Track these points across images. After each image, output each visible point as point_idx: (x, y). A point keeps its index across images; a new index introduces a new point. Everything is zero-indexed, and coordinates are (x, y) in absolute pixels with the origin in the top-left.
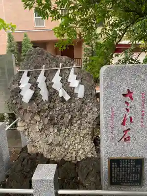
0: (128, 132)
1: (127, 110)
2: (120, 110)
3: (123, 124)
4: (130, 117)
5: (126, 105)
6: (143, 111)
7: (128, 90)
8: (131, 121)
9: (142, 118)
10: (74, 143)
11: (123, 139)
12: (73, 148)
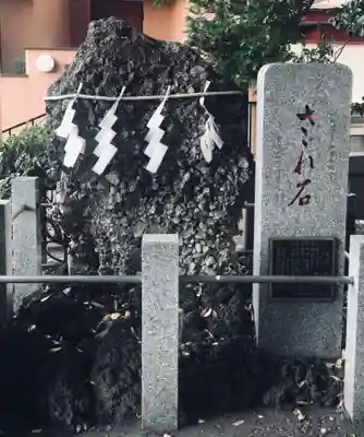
0: (306, 187)
1: (305, 144)
2: (293, 144)
3: (298, 170)
4: (310, 158)
5: (303, 134)
6: (333, 147)
7: (307, 107)
8: (312, 166)
9: (331, 161)
10: (192, 241)
11: (297, 201)
12: (191, 254)
